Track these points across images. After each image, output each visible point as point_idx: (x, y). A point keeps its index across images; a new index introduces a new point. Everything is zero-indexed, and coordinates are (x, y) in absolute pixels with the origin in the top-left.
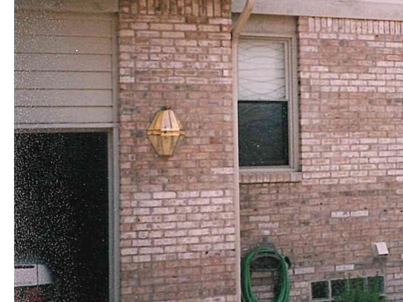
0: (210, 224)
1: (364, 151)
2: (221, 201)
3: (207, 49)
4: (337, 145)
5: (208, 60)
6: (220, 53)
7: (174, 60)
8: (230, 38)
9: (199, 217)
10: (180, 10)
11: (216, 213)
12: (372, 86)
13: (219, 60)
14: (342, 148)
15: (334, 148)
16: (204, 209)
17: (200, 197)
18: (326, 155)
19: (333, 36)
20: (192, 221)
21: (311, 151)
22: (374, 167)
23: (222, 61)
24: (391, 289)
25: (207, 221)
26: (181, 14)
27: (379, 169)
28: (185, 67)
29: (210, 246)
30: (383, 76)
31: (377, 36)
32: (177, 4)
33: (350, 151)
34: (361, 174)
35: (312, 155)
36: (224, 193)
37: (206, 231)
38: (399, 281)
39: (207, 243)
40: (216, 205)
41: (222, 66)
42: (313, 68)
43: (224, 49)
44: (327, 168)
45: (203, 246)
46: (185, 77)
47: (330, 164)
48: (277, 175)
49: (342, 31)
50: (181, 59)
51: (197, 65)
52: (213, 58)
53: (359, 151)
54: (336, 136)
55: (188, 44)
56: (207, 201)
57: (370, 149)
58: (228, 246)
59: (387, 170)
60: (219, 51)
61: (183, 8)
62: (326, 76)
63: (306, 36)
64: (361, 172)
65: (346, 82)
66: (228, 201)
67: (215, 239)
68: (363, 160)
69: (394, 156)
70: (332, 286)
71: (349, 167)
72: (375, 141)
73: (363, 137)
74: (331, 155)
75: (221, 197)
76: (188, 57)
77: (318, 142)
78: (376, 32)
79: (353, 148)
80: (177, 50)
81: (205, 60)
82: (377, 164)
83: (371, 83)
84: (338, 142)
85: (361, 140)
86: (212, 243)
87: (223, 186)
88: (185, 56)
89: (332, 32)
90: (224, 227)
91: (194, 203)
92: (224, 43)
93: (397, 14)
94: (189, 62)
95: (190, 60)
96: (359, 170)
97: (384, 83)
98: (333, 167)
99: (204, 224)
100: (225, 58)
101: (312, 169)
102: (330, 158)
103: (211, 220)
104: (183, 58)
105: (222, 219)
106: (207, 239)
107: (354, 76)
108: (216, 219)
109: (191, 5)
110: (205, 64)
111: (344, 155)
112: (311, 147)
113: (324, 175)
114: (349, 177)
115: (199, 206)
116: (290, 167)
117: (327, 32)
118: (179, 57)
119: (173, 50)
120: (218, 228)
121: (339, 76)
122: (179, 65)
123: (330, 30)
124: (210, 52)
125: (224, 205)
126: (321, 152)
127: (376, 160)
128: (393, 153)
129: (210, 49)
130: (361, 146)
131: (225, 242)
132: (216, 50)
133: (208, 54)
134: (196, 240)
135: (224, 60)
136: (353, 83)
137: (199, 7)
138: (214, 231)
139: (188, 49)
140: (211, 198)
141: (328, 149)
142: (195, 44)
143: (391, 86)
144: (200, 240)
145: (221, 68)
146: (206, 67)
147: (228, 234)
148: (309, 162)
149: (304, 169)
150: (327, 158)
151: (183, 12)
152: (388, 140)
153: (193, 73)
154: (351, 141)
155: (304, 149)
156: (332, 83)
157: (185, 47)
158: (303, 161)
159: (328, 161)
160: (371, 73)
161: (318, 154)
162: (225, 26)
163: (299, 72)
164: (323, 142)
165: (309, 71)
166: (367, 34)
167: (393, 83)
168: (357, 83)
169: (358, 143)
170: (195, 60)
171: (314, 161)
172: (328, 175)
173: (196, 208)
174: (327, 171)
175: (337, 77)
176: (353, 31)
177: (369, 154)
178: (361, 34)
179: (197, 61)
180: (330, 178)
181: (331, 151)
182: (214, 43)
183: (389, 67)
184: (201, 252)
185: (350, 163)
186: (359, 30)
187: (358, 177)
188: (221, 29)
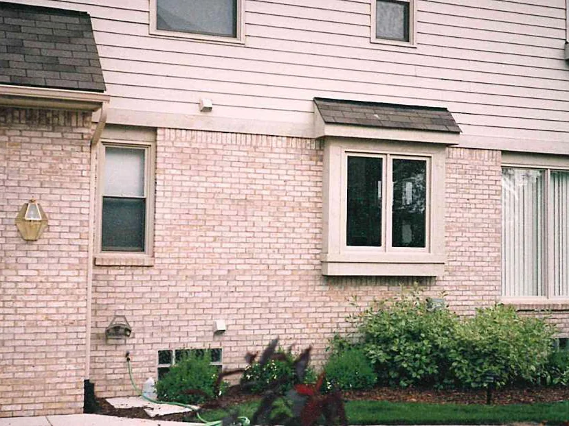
0: (67, 298)
1: (209, 242)
2: (76, 279)
3: (69, 153)
4: (186, 236)
5: (71, 162)
6: (80, 156)
7: (41, 162)
8: (89, 144)
9: (57, 291)
10: (48, 120)
11: (72, 289)
12: (218, 188)
13: (80, 162)
14: (190, 239)
15: (183, 239)
16: (61, 286)
17: (58, 275)
18: (175, 244)
19: (186, 145)
20: (51, 295)
21: (163, 241)
22: (217, 256)
23: (82, 163)
24: (227, 360)
25: (64, 295)
26: (49, 123)
27: (221, 258)
28: (51, 167)
29: (65, 316)
30: (229, 180)
31: (225, 145)
32: (46, 115)
33: (197, 242)
34: (206, 261)
35: (163, 244)
36: (79, 273)
37: (62, 304)
38: (235, 353)
39: (64, 313)
40: (72, 282)
41: (82, 167)
42: (167, 172)
43: (84, 153)
44: (176, 255)
45: (60, 316)
46: (50, 176)
47: (179, 252)
48: (132, 260)
49: (194, 140)
50: (47, 161)
51: (61, 166)
52: (75, 161)
53: (205, 243)
54: (185, 229)
55: (54, 148)
56: (64, 279)
57: (215, 241)
58: (80, 317)
59: (229, 259)
60: (79, 155)
61: (51, 119)
62: (178, 178)
63: (162, 144)
64: (206, 260)
65: (196, 184)
66: (82, 279)
67: (71, 311)
68: (208, 250)
69: (236, 248)
70: (176, 354)
71: (195, 255)
72: (219, 234)
73: (209, 230)
74: (181, 244)
75: (76, 276)
76: (53, 159)
77: (168, 233)
78: (224, 142)
79: (200, 239)
80: (44, 154)
81: (68, 162)
82: (220, 254)
83: (218, 185)
84: (187, 234)
85: (208, 232)
86: (68, 314)
87: (78, 268)
88: (51, 158)
89: (186, 141)
90: (77, 301)
91: (53, 280)
92: (84, 149)
93: (243, 127)
94: (55, 164)
95: (55, 161)
96: (204, 258)
97: (229, 185)
98: (182, 255)
99: (62, 298)
100: (85, 161)
101: (163, 255)
102: (179, 248)
103: (67, 295)
104: (49, 160)
105: (76, 295)
106: (63, 310)
107: (204, 179)
108: (72, 294)
109: (57, 116)
110: (67, 166)
111: (191, 245)
112: (163, 237)
113: (173, 261)
114: (195, 263)
115: (58, 283)
116: (145, 253)
117: (181, 141)
118: (45, 159)
119: (41, 153)
120: (73, 301)
121: (190, 179)
122: (44, 166)
123: (183, 139)
124: (73, 156)
125: (78, 283)
126: (171, 242)
127: (220, 251)
128: (235, 245)
129: (73, 153)
130: (207, 238)
131: (78, 313)
132: (78, 155)
133: (71, 157)
134: (54, 311)
135: (83, 162)
136: (202, 184)
137: (65, 118)
138: (70, 304)
139: (54, 152)
140: (68, 276)
141: (178, 239)
142: (60, 149)
143: (235, 188)
144: (58, 311)
145: (81, 169)
146: (69, 168)
147: (81, 307)
148: (160, 250)
149: (156, 255)
150: (176, 247)
151: (51, 122)
152: (231, 234)
153: (57, 172)
154: (199, 234)
155: (157, 238)
156: (184, 184)
157: (51, 151)
158: (156, 249)
159: (177, 250)
160: (218, 177)
161: (168, 243)
162: (86, 134)
163: (156, 174)
164: (173, 234)
165: (165, 174)
166: (217, 144)
167: (237, 186)
168: (205, 185)
169: (204, 235)
170: (59, 161)
171: (164, 250)
172: (177, 261)
173: (55, 284)
174: (175, 258)
175: (188, 179)
176: (204, 141)
177: (214, 245)
178: (211, 143)
179: (62, 163)
180: (178, 263)
181: (180, 241)
182: (76, 148)
183: (234, 172)
184: (57, 321)
185: (197, 252)
186: (209, 140)
187: (203, 264)
188: (82, 136)
